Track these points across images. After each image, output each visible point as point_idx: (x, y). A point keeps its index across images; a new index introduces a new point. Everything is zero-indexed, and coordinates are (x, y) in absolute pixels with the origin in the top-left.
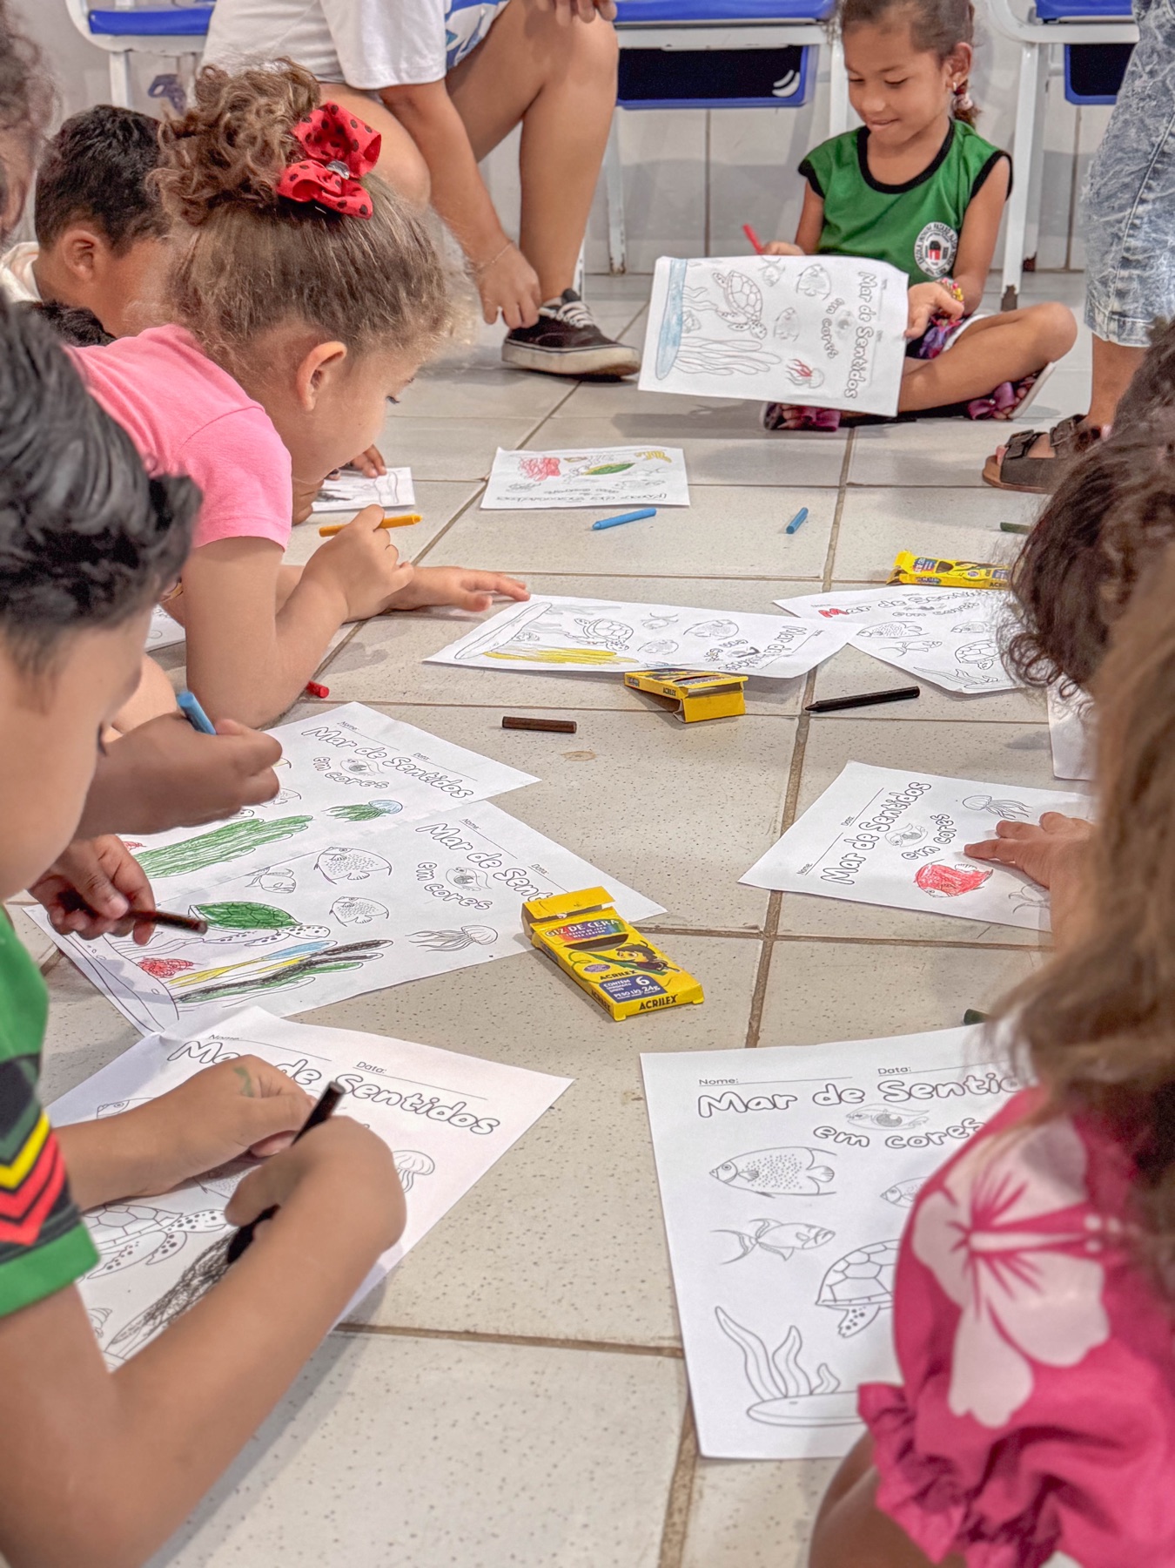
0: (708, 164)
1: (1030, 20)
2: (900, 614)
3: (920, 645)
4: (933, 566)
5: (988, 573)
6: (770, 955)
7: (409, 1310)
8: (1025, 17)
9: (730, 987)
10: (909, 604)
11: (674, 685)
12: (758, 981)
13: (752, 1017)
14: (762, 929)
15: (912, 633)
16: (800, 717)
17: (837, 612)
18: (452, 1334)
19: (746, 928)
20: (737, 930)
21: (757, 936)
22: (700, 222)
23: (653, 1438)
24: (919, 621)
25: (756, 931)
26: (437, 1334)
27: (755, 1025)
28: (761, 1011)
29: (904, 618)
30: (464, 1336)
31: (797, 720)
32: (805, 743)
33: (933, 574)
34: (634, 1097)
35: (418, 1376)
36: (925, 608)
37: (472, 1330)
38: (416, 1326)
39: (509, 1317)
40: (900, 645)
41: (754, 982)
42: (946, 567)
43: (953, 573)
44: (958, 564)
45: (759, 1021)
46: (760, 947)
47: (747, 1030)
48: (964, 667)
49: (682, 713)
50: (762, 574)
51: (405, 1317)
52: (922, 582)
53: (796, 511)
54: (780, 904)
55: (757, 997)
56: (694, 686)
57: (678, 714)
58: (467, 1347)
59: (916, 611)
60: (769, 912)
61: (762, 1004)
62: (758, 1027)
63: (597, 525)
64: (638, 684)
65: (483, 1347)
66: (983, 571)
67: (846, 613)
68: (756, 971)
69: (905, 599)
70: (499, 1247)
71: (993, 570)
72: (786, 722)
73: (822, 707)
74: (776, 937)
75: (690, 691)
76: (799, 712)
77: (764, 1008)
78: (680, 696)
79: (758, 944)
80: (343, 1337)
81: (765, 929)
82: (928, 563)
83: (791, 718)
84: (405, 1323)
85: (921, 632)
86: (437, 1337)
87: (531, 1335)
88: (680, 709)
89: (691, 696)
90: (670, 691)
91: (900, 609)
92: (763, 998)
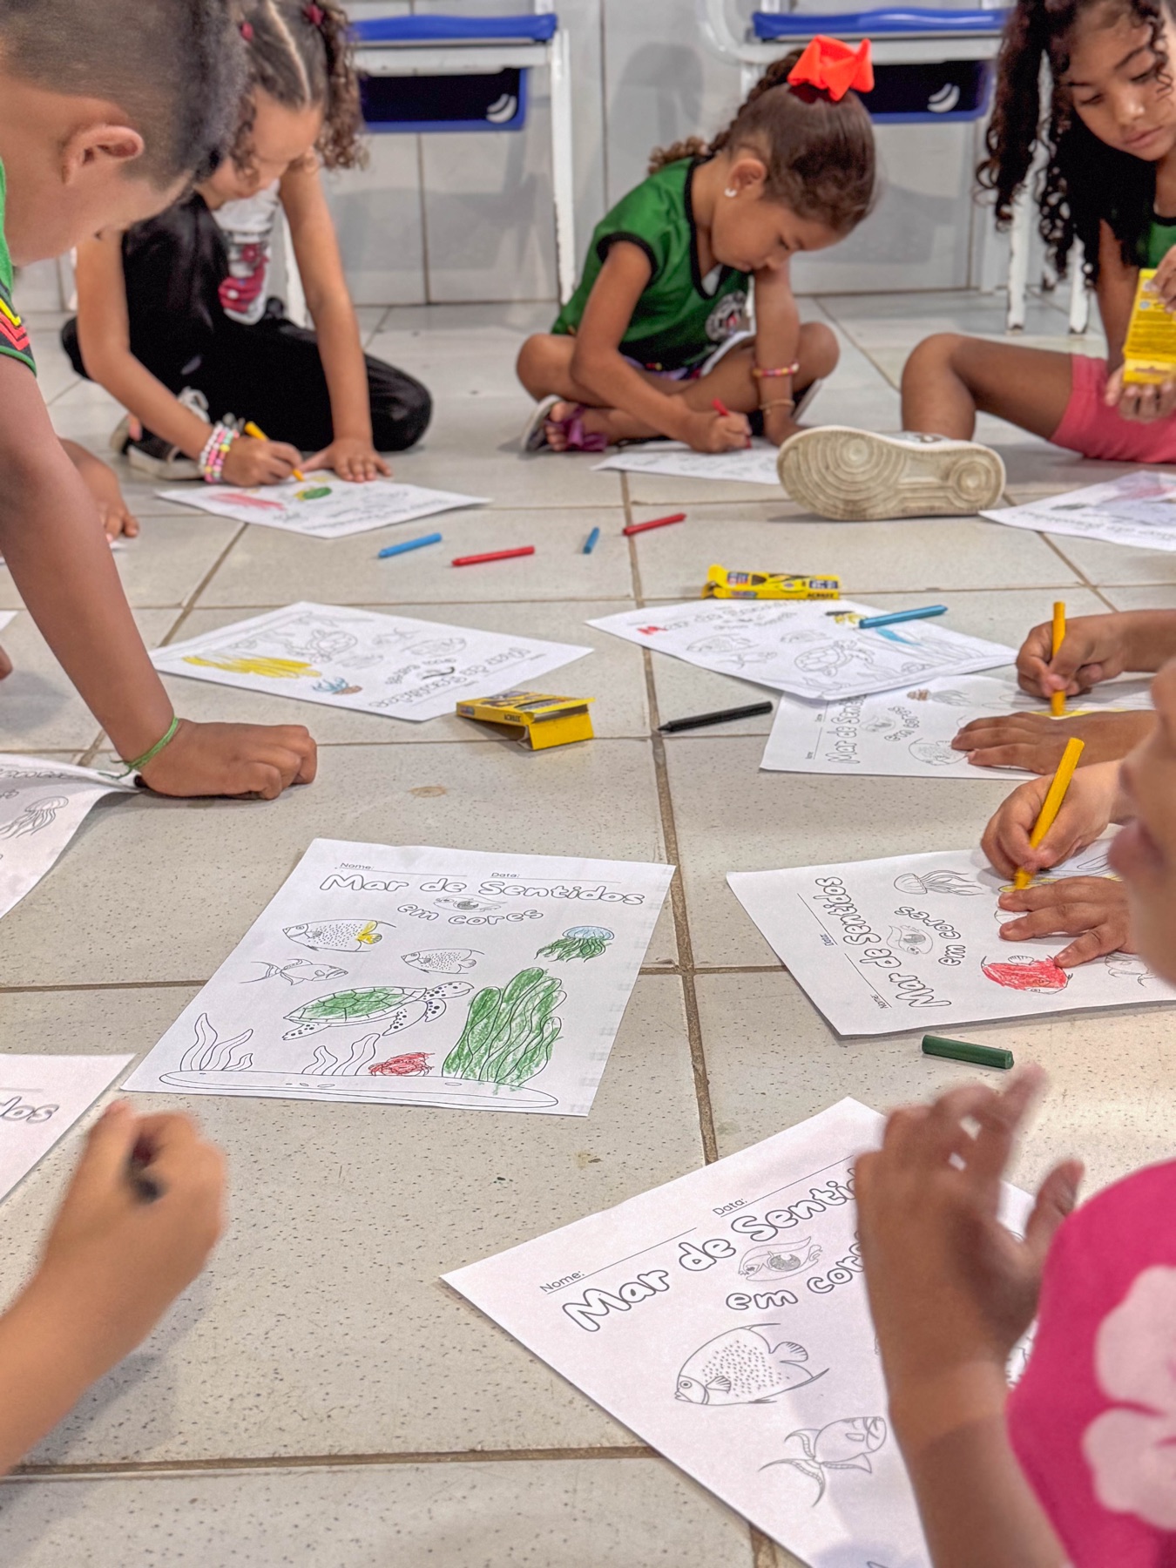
0: (422, 193)
1: (748, 39)
2: (721, 628)
3: (755, 657)
4: (746, 580)
5: (804, 584)
6: (694, 991)
7: (399, 1432)
8: (741, 34)
9: (660, 1028)
10: (726, 617)
11: (517, 711)
12: (689, 1019)
13: (695, 1058)
14: (677, 964)
15: (742, 646)
16: (652, 737)
17: (655, 629)
18: (456, 1456)
19: (660, 963)
20: (651, 966)
21: (674, 971)
22: (417, 253)
23: (722, 1556)
24: (744, 633)
25: (671, 966)
26: (439, 1457)
27: (700, 1067)
28: (702, 1052)
29: (726, 631)
30: (470, 1456)
31: (650, 742)
32: (665, 765)
33: (749, 587)
34: (590, 1158)
35: (429, 1511)
36: (743, 621)
37: (479, 1448)
38: (412, 1450)
39: (517, 1428)
40: (735, 658)
41: (685, 1020)
42: (759, 580)
43: (768, 587)
44: (772, 576)
45: (703, 1064)
46: (681, 982)
47: (693, 1075)
48: (809, 675)
49: (529, 741)
50: (571, 595)
51: (395, 1441)
52: (738, 596)
53: (588, 531)
54: (688, 935)
55: (693, 1036)
56: (539, 711)
57: (523, 741)
58: (479, 1469)
59: (735, 624)
60: (678, 945)
61: (701, 1044)
62: (704, 1070)
63: (383, 553)
64: (473, 713)
65: (497, 1467)
66: (799, 582)
67: (665, 629)
68: (684, 1008)
69: (720, 613)
70: (485, 1346)
71: (807, 581)
72: (639, 744)
73: (675, 727)
74: (694, 971)
75: (536, 716)
76: (649, 733)
77: (704, 1049)
78: (526, 722)
79: (678, 979)
80: (328, 1472)
81: (680, 961)
82: (741, 577)
83: (643, 739)
84: (397, 1447)
85: (751, 644)
86: (439, 1461)
87: (548, 1447)
88: (526, 736)
89: (539, 720)
90: (512, 718)
91: (718, 622)
92: (700, 1038)
